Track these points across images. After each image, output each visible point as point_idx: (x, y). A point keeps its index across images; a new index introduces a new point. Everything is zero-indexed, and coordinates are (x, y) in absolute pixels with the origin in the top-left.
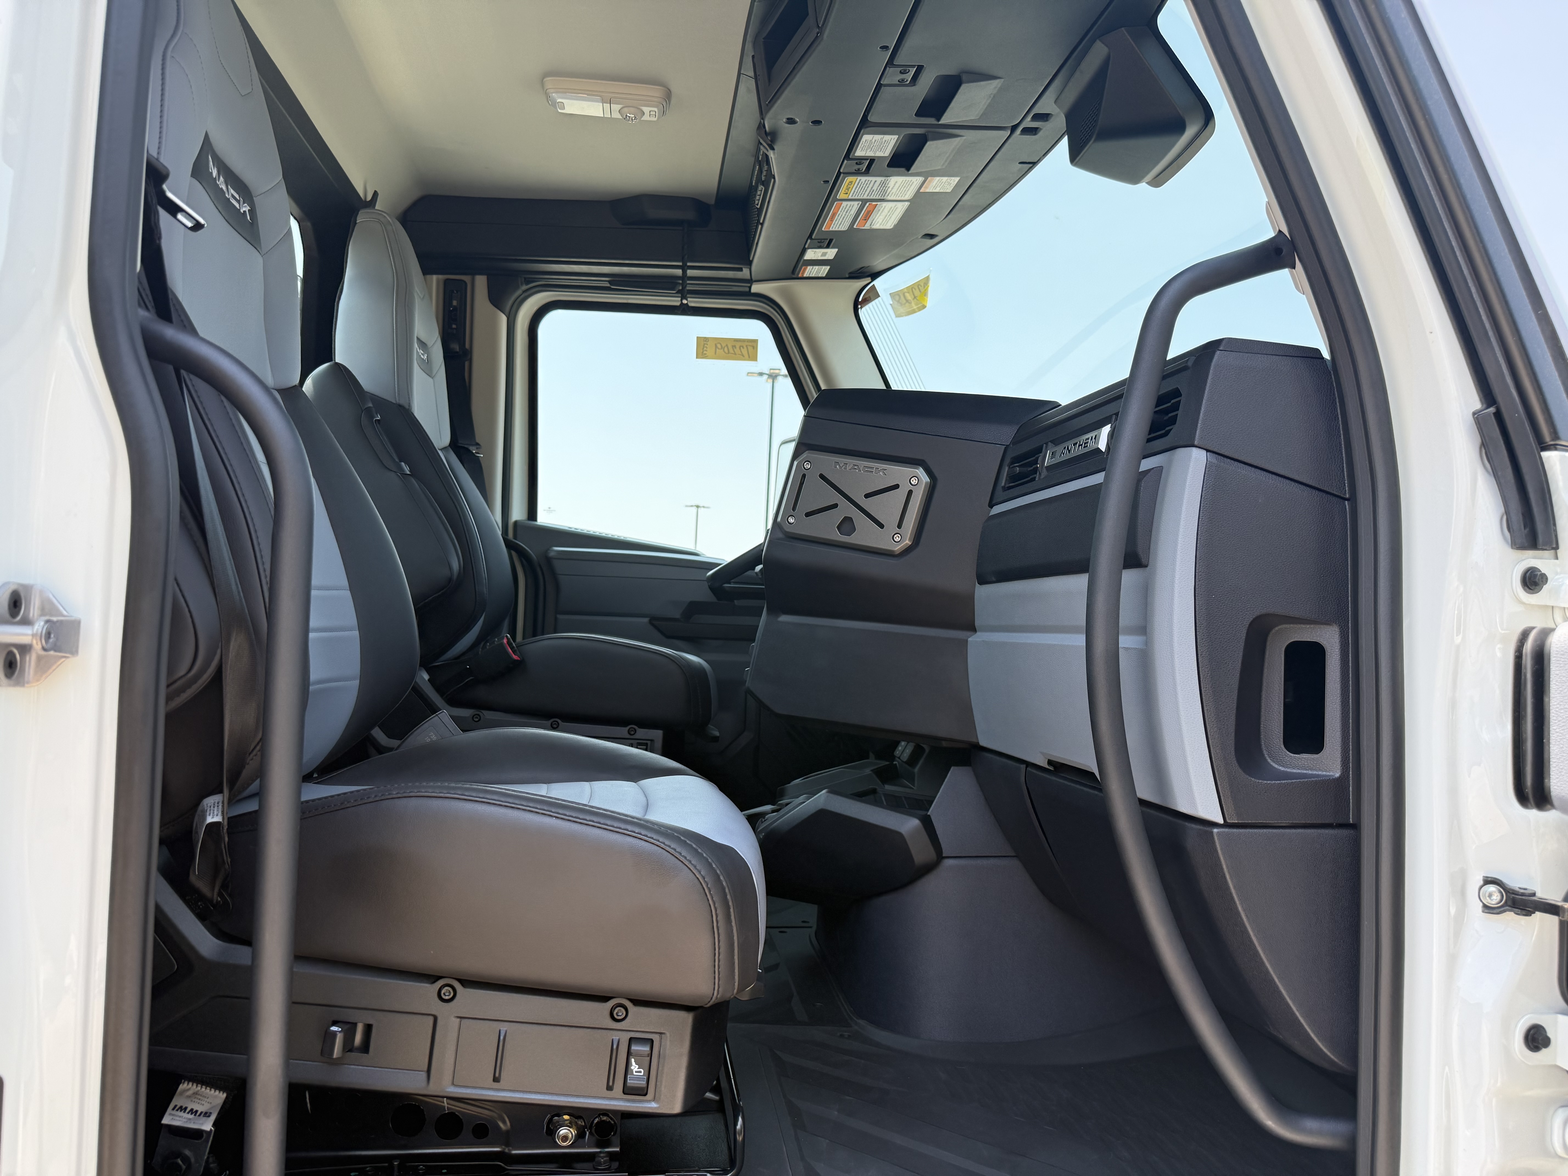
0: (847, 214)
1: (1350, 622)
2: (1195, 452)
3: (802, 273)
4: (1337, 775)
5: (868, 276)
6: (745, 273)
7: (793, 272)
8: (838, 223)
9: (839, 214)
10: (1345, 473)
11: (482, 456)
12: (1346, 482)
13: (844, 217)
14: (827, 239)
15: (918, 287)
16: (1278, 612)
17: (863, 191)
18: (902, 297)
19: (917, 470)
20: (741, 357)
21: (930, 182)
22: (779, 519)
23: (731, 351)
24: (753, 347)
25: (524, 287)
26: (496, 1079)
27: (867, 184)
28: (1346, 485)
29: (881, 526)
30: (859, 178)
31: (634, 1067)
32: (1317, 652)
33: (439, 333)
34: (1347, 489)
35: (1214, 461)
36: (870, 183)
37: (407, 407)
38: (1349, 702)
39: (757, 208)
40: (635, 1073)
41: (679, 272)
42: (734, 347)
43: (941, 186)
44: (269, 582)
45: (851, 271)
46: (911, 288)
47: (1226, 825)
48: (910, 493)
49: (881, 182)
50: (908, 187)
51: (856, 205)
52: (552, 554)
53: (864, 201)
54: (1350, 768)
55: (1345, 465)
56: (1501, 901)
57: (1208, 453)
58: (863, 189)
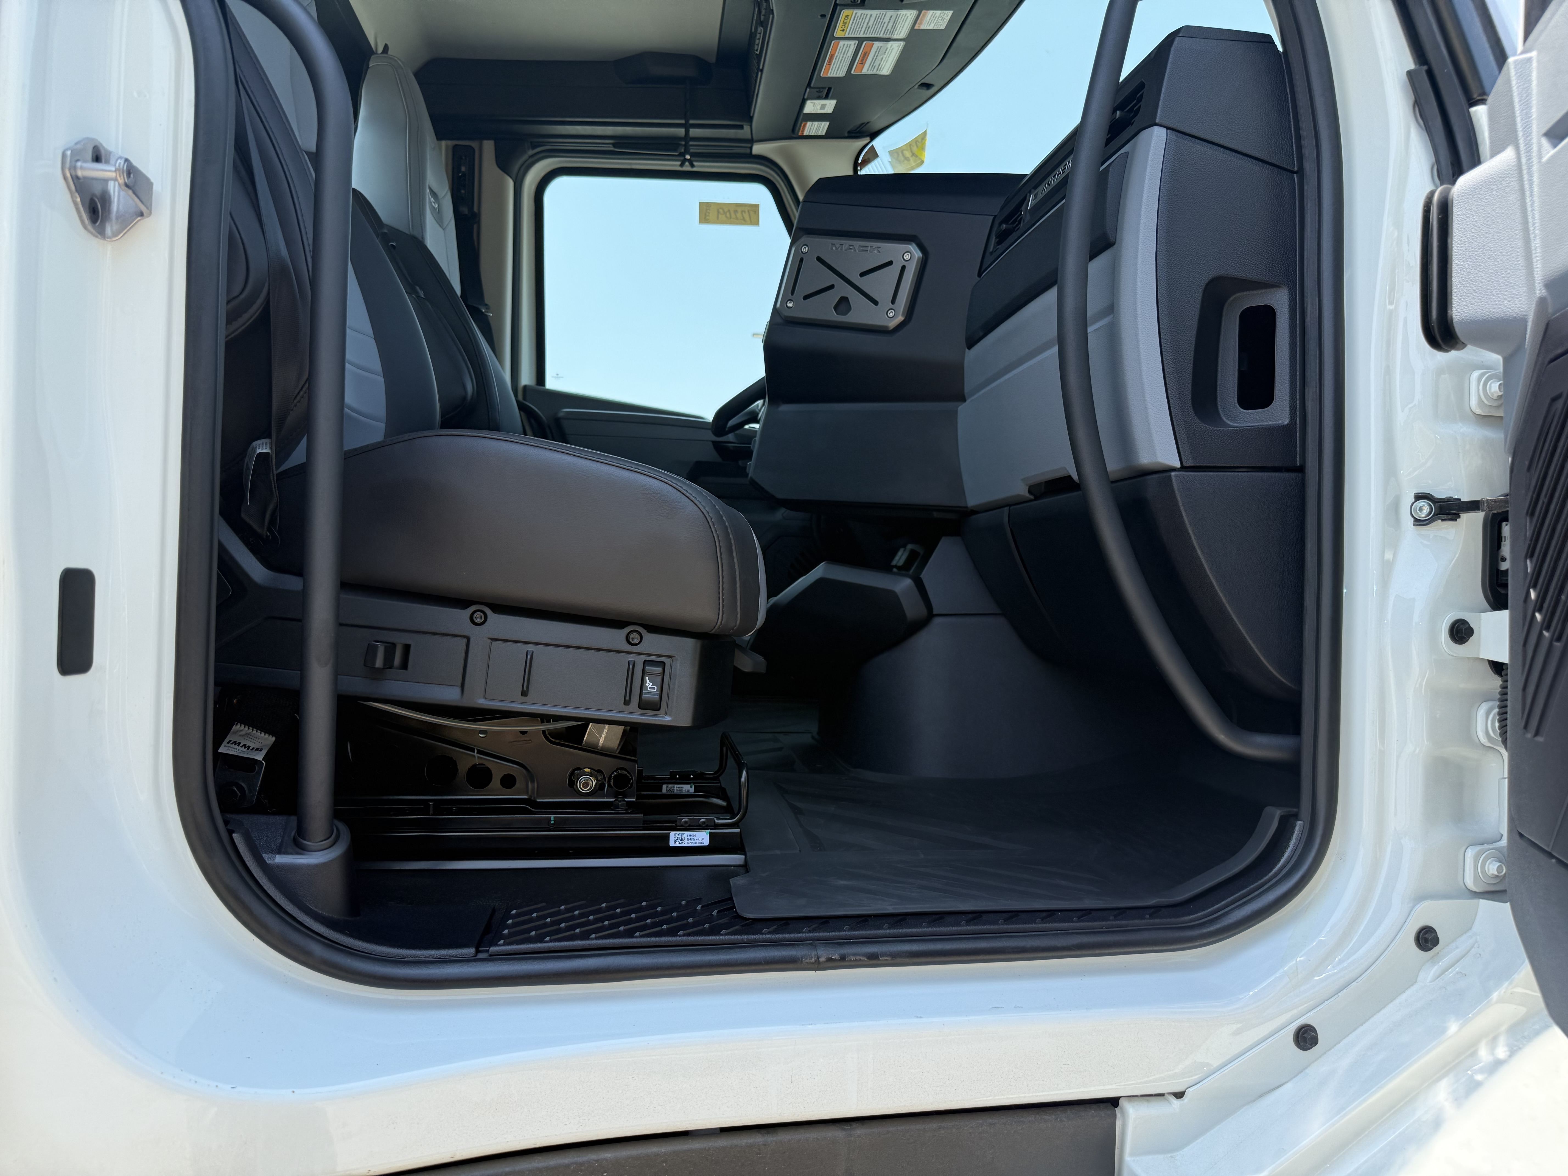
0: (845, 56)
1: (1298, 284)
2: (1156, 129)
3: (802, 132)
4: (1286, 422)
5: (867, 136)
6: (745, 133)
7: (793, 130)
8: (836, 67)
9: (837, 57)
10: (1294, 148)
11: (491, 315)
12: (1295, 156)
13: (841, 60)
14: (825, 88)
15: (916, 144)
16: (1231, 275)
17: (859, 28)
18: (901, 155)
19: (910, 246)
20: (743, 222)
21: (924, 16)
22: (778, 305)
23: (733, 216)
24: (755, 212)
25: (531, 152)
26: (524, 693)
27: (863, 18)
28: (1295, 159)
29: (876, 303)
30: (855, 11)
31: (648, 684)
32: (1268, 313)
33: (449, 187)
34: (1295, 162)
35: (1174, 137)
36: (866, 17)
37: (420, 239)
38: (1296, 357)
39: (757, 54)
40: (649, 690)
41: (681, 132)
42: (736, 211)
43: (935, 22)
44: (311, 250)
45: (849, 129)
46: (910, 145)
47: (1183, 468)
48: (904, 268)
49: (876, 17)
50: (903, 23)
51: (853, 44)
52: (561, 414)
53: (861, 40)
54: (1297, 416)
55: (1294, 141)
56: (1430, 513)
57: (1168, 131)
58: (859, 24)
